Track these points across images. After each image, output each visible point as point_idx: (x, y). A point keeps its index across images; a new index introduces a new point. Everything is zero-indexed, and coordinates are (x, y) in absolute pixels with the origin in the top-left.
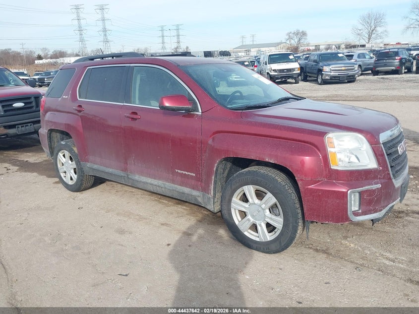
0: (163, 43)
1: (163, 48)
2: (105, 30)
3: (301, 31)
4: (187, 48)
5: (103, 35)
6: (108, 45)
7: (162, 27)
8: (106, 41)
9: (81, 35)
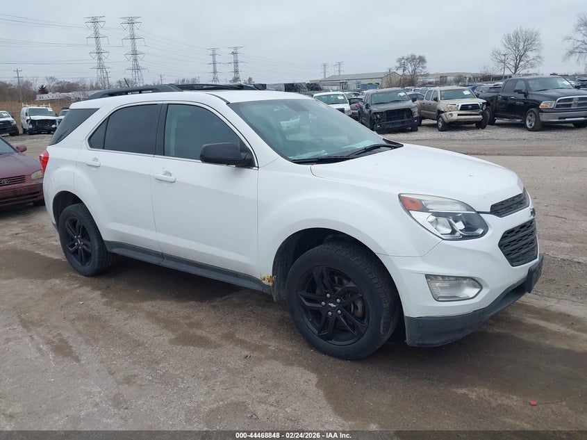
0: (215, 72)
1: (215, 79)
2: (135, 53)
3: (417, 57)
4: (250, 79)
5: (132, 60)
6: (140, 74)
7: (214, 50)
8: (137, 69)
9: (100, 59)
